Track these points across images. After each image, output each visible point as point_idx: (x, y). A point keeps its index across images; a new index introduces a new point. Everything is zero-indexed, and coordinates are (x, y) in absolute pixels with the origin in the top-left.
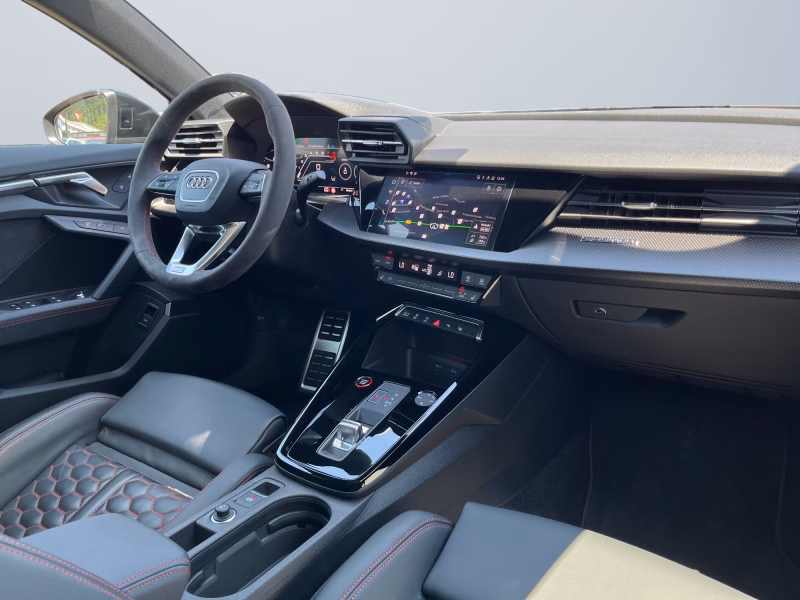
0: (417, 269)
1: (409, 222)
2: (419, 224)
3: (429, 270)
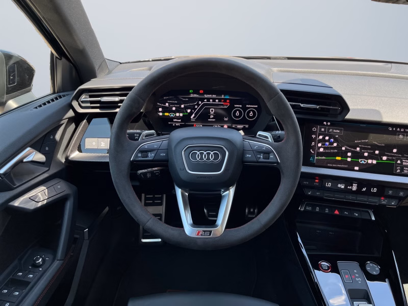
0: (343, 187)
1: (338, 158)
2: (349, 159)
3: (355, 188)
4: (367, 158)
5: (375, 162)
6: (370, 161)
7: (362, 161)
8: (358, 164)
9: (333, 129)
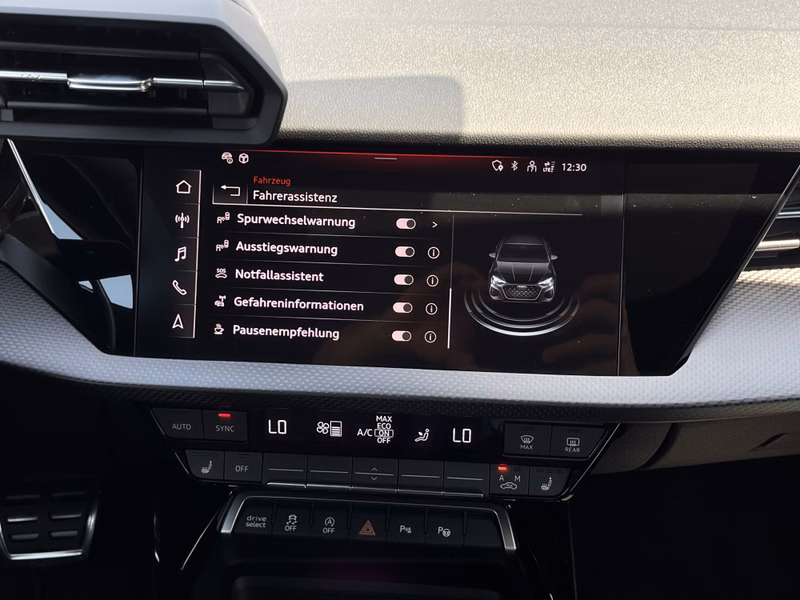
0: (337, 432)
3: (384, 434)
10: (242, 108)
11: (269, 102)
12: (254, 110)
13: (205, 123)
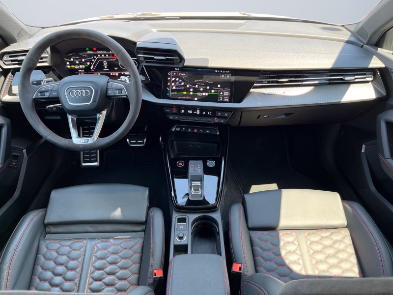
0: (191, 112)
1: (185, 93)
2: (191, 93)
3: (198, 112)
4: (202, 92)
5: (207, 94)
6: (204, 94)
7: (199, 94)
8: (197, 96)
9: (181, 73)
10: (179, 62)
11: (183, 61)
12: (181, 62)
13: (173, 64)
